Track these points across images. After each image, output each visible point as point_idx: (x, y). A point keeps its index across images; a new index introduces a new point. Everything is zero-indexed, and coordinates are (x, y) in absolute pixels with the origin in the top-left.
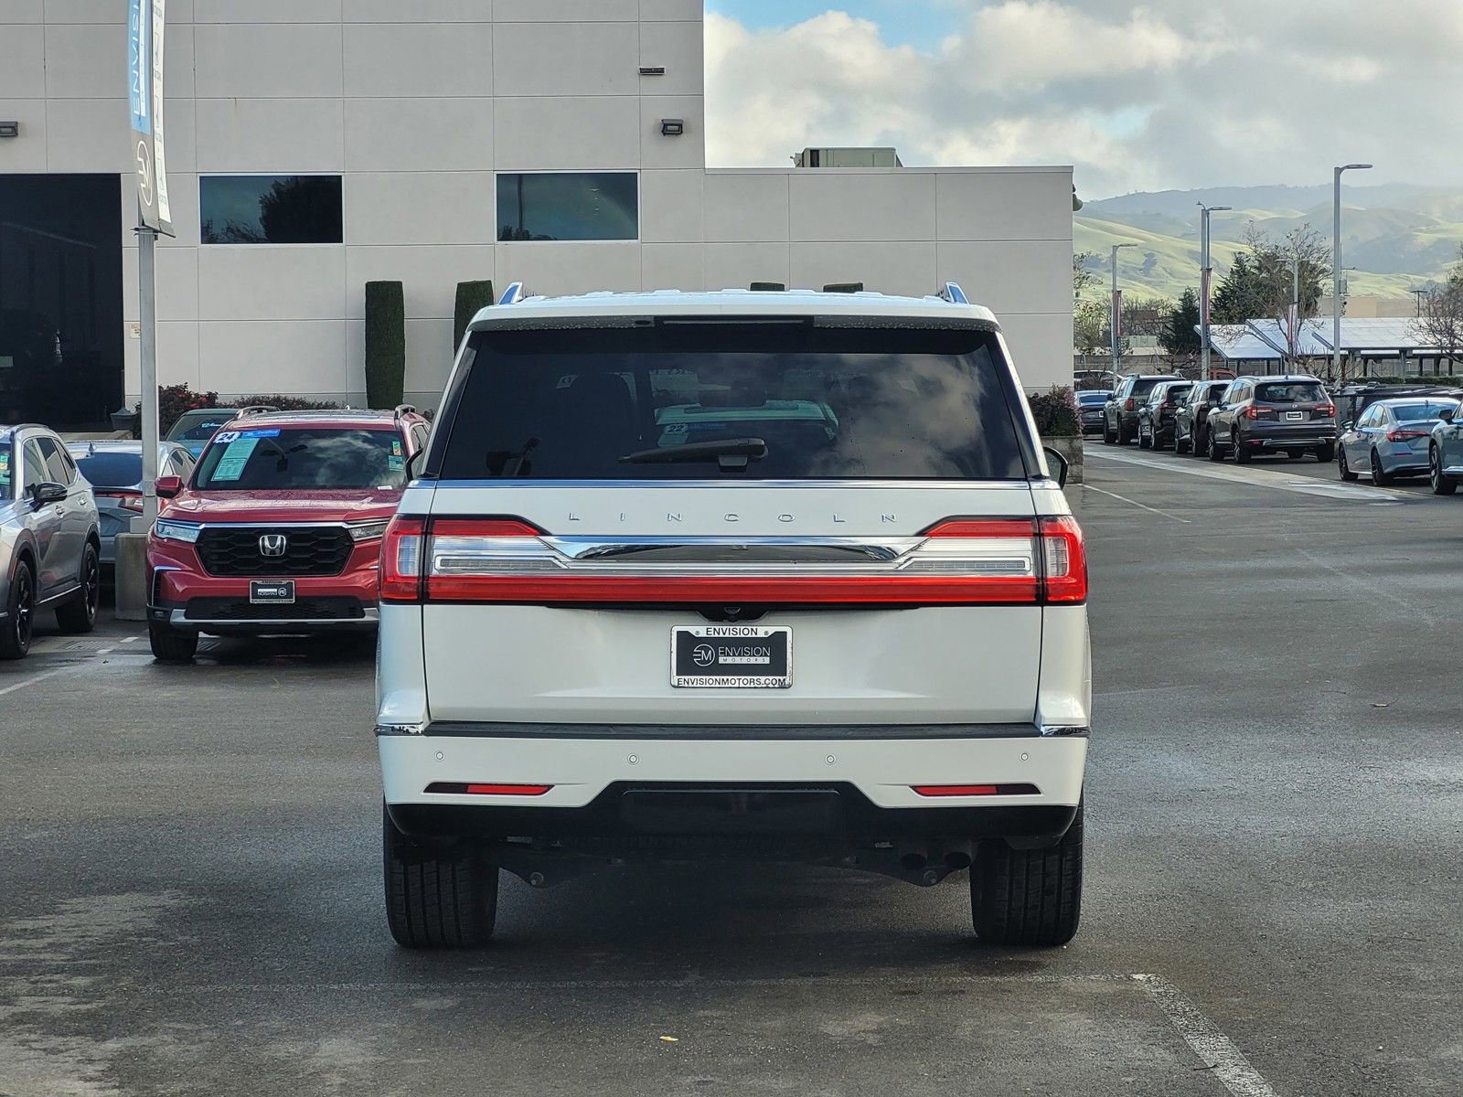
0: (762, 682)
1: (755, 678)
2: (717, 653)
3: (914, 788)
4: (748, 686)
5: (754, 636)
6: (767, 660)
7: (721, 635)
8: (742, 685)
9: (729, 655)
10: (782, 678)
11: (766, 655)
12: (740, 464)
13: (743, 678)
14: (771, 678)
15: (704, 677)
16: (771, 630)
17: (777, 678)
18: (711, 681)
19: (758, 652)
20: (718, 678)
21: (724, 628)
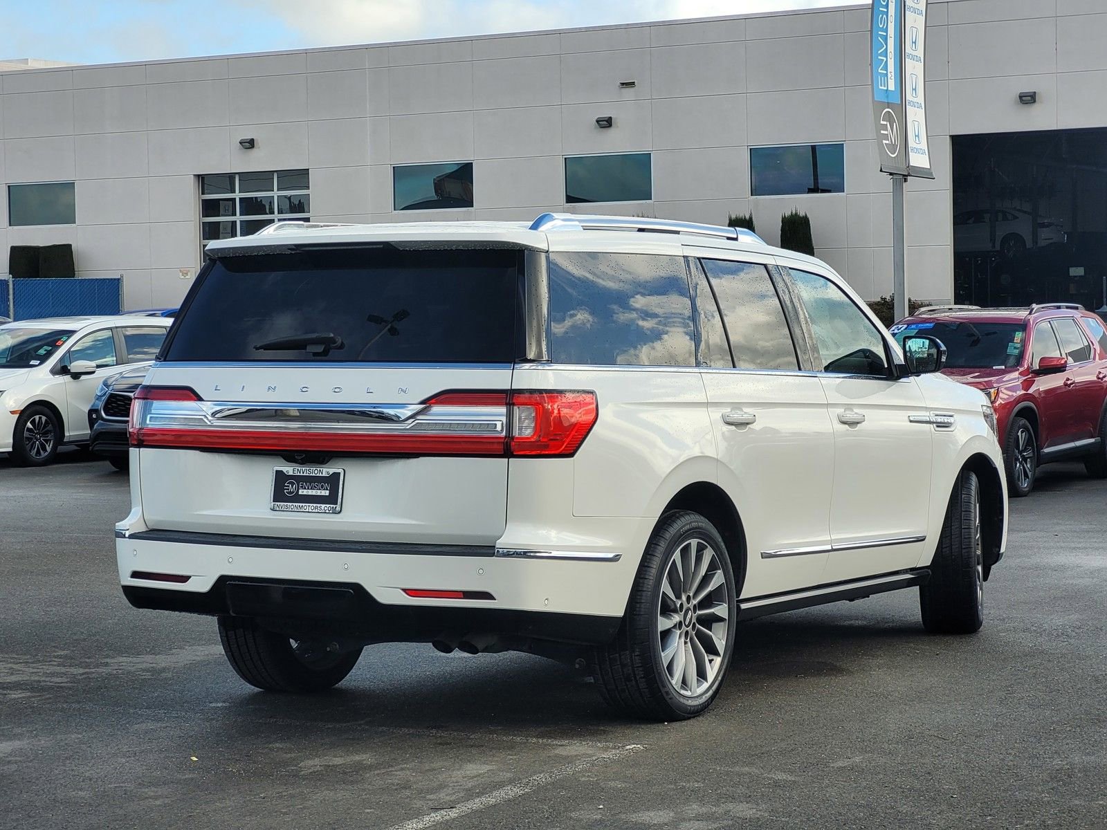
0: (323, 508)
1: (319, 505)
2: (298, 487)
3: (405, 590)
4: (314, 511)
5: (321, 475)
6: (327, 493)
7: (302, 474)
8: (310, 510)
9: (305, 489)
10: (334, 506)
11: (327, 489)
12: (318, 351)
13: (311, 505)
14: (328, 506)
15: (289, 504)
16: (331, 471)
17: (332, 506)
18: (292, 507)
19: (322, 486)
20: (297, 504)
21: (304, 469)
